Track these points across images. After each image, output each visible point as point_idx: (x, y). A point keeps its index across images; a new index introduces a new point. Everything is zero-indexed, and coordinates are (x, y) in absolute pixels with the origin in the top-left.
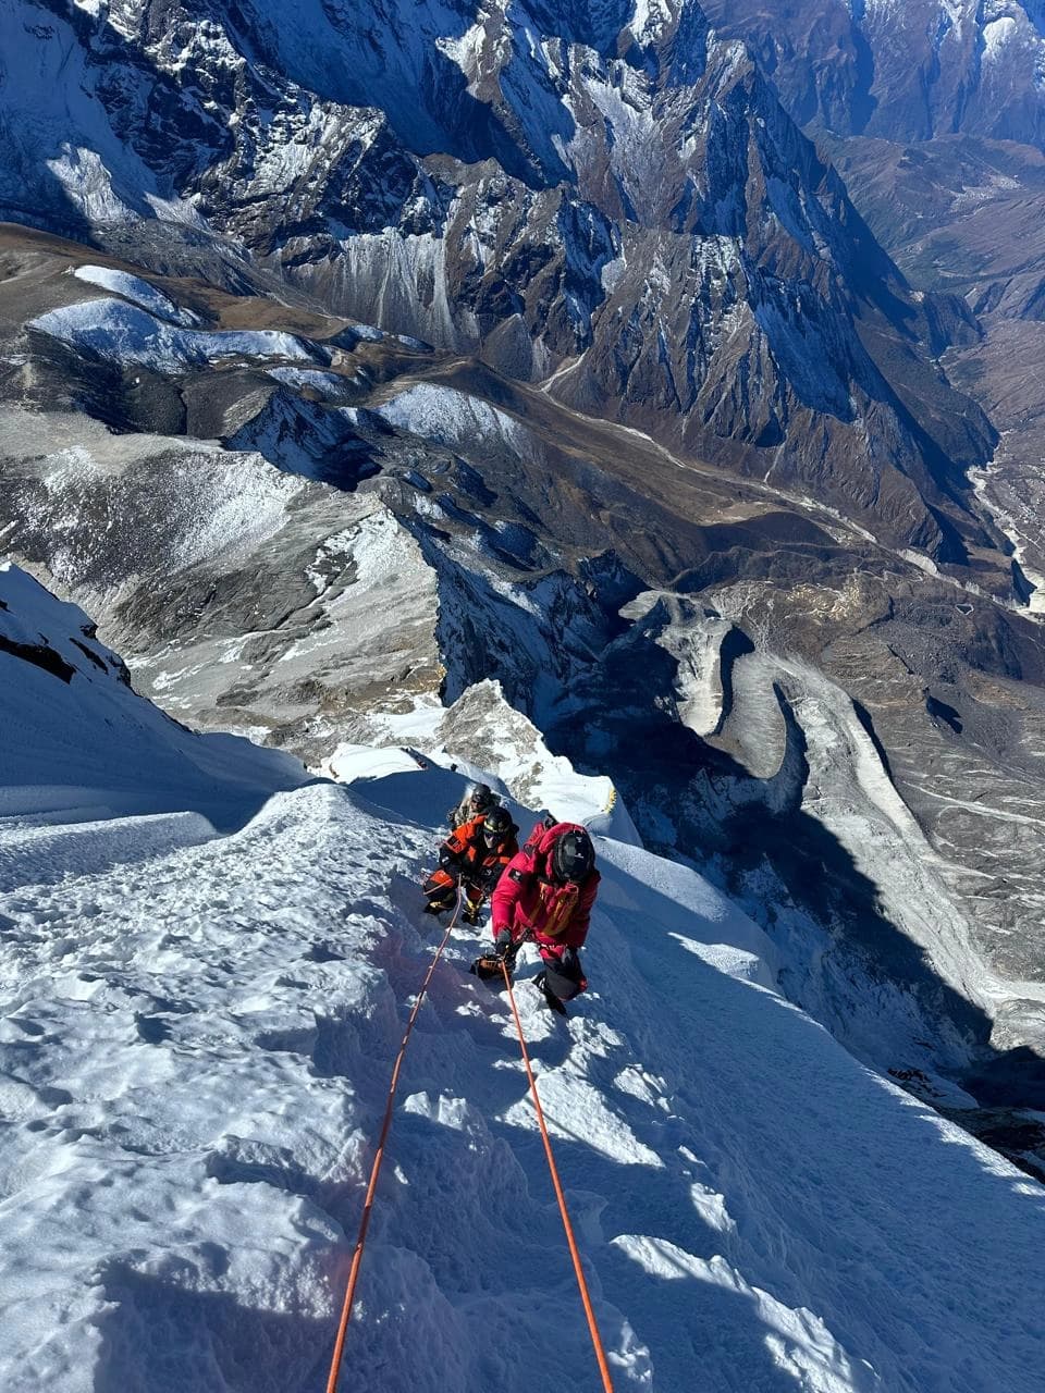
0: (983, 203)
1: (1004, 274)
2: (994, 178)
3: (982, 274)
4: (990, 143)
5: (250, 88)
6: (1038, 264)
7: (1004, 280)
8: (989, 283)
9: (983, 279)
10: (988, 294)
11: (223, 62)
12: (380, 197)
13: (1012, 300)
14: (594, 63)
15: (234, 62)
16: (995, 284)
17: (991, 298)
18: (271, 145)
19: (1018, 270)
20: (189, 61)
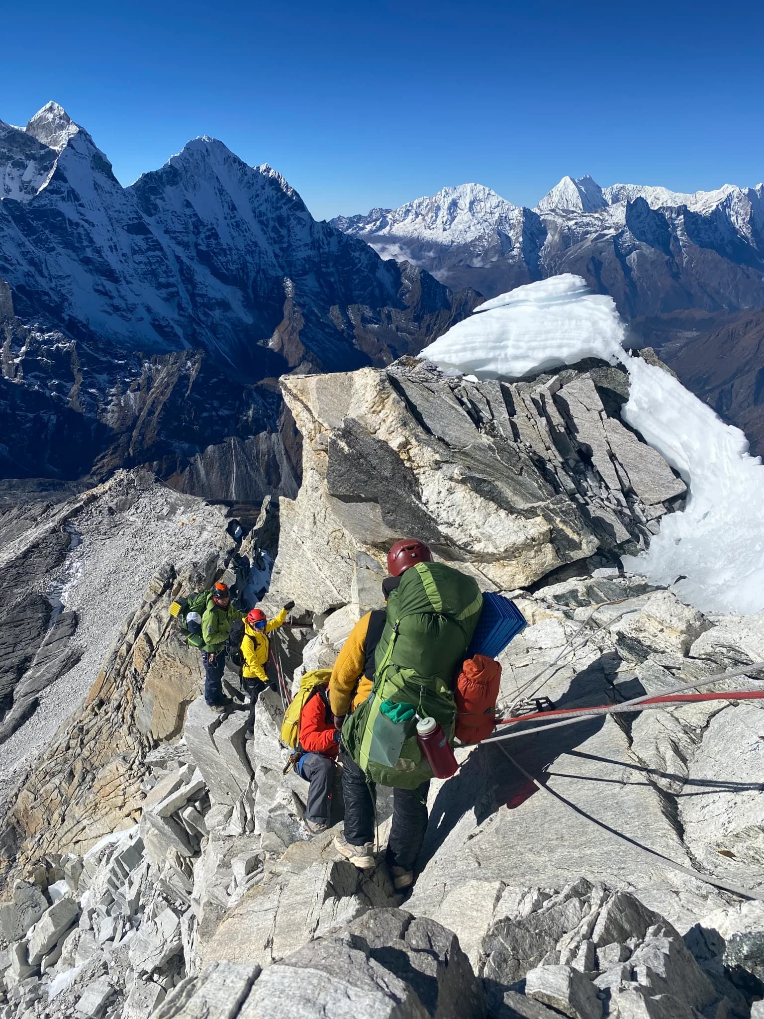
0: (681, 348)
1: (725, 383)
2: (679, 334)
3: (707, 388)
4: (665, 316)
5: (84, 360)
6: (746, 369)
7: (727, 387)
8: (717, 392)
9: (711, 391)
10: (720, 398)
11: (57, 347)
12: (214, 413)
13: (741, 398)
14: (369, 313)
15: (66, 345)
16: (722, 391)
17: (724, 401)
18: (110, 398)
19: (734, 377)
20: (26, 353)
